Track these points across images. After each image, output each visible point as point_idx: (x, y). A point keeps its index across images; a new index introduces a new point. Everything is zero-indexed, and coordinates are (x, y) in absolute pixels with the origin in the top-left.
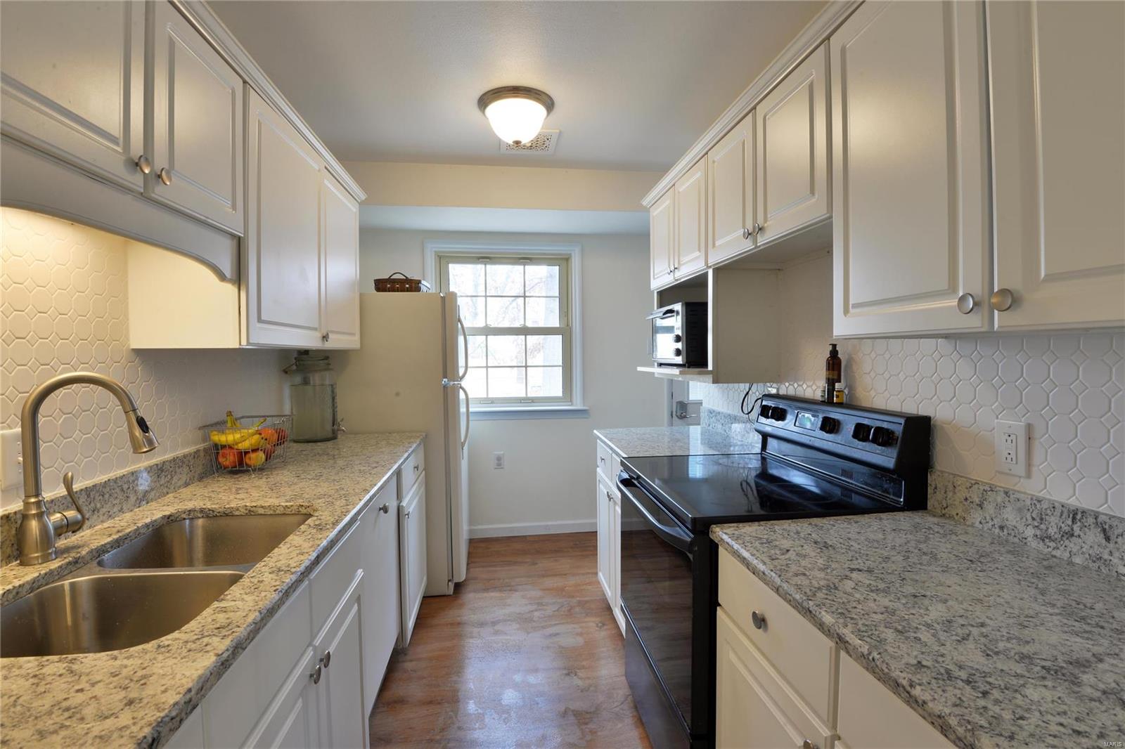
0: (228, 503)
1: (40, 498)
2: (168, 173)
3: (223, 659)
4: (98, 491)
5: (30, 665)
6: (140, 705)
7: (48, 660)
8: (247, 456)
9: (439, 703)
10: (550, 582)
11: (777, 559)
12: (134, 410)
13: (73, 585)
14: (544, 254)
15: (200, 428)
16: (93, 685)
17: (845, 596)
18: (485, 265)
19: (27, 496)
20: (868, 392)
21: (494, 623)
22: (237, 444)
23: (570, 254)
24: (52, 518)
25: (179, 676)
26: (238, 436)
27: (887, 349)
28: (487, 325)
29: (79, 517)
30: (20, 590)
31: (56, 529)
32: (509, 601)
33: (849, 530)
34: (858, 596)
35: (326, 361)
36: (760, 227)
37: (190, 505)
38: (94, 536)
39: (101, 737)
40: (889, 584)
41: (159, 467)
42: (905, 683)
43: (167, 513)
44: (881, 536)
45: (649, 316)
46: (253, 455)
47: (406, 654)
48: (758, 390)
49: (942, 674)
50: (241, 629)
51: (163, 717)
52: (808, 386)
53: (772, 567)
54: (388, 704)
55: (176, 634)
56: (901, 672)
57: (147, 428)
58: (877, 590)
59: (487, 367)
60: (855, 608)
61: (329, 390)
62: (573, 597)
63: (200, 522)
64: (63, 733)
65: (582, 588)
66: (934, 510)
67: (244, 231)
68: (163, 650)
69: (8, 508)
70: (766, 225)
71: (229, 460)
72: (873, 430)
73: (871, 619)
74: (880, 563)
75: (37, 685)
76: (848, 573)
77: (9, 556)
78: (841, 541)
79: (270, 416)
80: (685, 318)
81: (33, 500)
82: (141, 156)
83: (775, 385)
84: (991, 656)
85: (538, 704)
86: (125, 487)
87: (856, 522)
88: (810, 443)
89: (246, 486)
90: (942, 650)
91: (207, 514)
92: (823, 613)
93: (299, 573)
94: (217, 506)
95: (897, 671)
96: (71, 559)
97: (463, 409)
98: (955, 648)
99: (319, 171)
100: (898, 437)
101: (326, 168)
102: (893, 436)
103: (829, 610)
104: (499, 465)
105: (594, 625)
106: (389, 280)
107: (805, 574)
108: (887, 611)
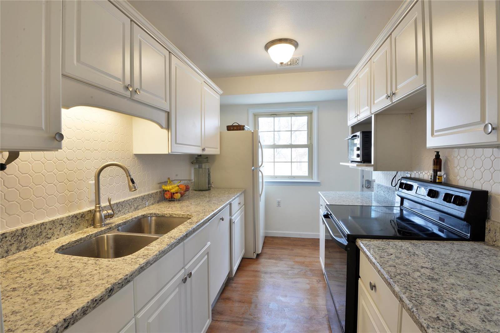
0: (164, 212)
1: (100, 205)
2: (139, 90)
3: (141, 266)
4: (120, 204)
5: (85, 260)
6: (111, 277)
7: (91, 259)
8: (174, 195)
9: (243, 303)
10: (299, 259)
11: (384, 258)
12: (130, 176)
13: (107, 236)
14: (300, 111)
15: (158, 184)
16: (100, 269)
17: (413, 279)
18: (274, 117)
19: (96, 204)
20: (456, 177)
21: (271, 273)
22: (170, 190)
23: (313, 111)
24: (103, 212)
25: (125, 270)
26: (171, 187)
27: (459, 154)
28: (274, 144)
29: (112, 213)
30: (92, 236)
31: (105, 216)
32: (278, 265)
33: (431, 248)
34: (419, 280)
35: (206, 159)
36: (393, 93)
37: (151, 212)
38: (117, 220)
39: (96, 285)
40: (441, 276)
41: (143, 197)
42: (425, 325)
43: (143, 214)
44: (449, 252)
45: (346, 138)
46: (176, 195)
47: (233, 280)
48: (400, 174)
49: (449, 325)
50: (151, 257)
51: (116, 282)
52: (425, 173)
53: (379, 261)
54: (224, 299)
55: (130, 256)
56: (425, 320)
57: (134, 182)
58: (432, 279)
59: (274, 162)
60: (415, 286)
61: (207, 170)
62: (308, 267)
63: (154, 218)
64: (87, 282)
65: (312, 263)
66: (488, 242)
67: (170, 109)
68: (124, 260)
69: (91, 208)
70: (396, 91)
71: (168, 196)
72: (453, 196)
73: (421, 292)
74: (441, 266)
75: (85, 266)
76: (420, 269)
77: (91, 224)
78: (424, 253)
79: (183, 180)
80: (362, 139)
81: (98, 206)
82: (129, 85)
83: (409, 172)
84: (485, 322)
85: (284, 310)
86: (130, 203)
87: (437, 244)
88: (422, 202)
89: (172, 206)
90: (455, 314)
91: (157, 215)
92: (396, 286)
93: (177, 240)
94: (160, 213)
95: (423, 319)
96: (108, 227)
97: (260, 180)
98: (464, 314)
99: (201, 83)
100: (467, 202)
101: (204, 81)
102: (465, 200)
103: (399, 285)
104: (279, 205)
105: (315, 280)
106: (233, 126)
107: (395, 267)
108: (432, 290)
